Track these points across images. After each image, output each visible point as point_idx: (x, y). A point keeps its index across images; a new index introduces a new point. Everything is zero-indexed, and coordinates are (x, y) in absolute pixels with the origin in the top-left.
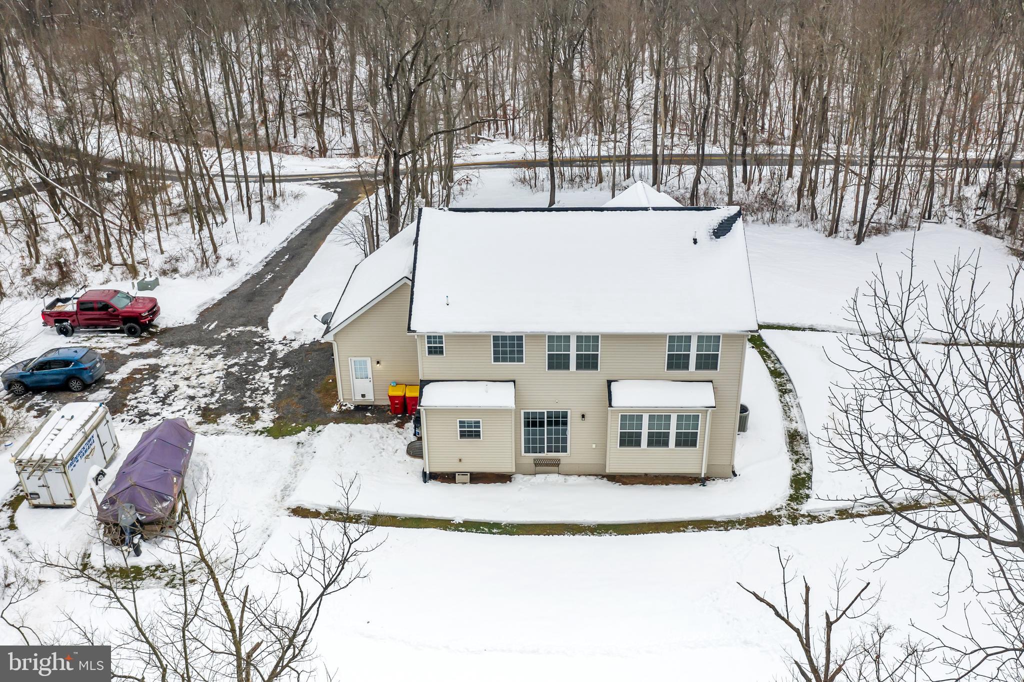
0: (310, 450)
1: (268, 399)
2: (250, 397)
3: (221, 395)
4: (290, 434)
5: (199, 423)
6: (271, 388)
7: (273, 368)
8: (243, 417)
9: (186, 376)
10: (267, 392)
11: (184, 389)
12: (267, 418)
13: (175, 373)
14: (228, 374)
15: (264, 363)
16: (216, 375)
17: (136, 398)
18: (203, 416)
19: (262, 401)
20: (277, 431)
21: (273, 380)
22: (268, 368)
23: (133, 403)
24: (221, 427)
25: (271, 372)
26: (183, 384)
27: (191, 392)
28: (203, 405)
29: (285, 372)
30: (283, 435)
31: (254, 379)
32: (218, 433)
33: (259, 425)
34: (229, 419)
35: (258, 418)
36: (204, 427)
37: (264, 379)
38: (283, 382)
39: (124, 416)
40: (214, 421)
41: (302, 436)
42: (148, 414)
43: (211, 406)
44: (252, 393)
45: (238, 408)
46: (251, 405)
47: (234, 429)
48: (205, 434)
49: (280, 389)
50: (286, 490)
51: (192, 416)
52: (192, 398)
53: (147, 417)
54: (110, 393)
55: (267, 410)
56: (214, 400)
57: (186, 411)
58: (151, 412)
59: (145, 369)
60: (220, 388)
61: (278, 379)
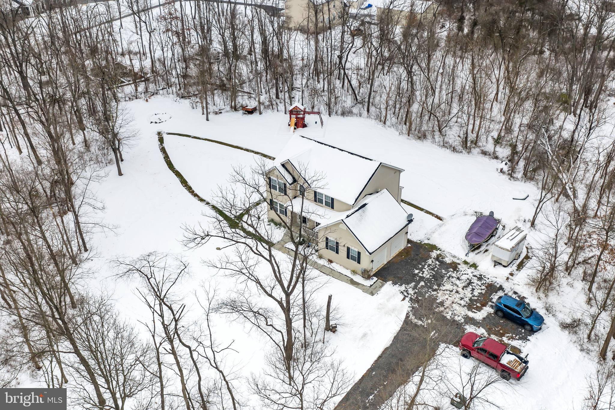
0: (426, 235)
1: (430, 261)
2: (436, 267)
3: (446, 274)
4: (429, 244)
5: (459, 264)
6: (426, 266)
7: (420, 277)
8: (442, 258)
9: (457, 294)
10: (429, 265)
11: (461, 284)
12: (434, 254)
13: (462, 299)
14: (439, 285)
15: (422, 283)
16: (444, 288)
17: (481, 289)
18: (457, 267)
19: (433, 262)
20: (434, 247)
21: (424, 270)
22: (422, 279)
23: (483, 287)
24: (452, 258)
25: (422, 275)
26: (460, 290)
27: (458, 282)
28: (455, 272)
29: (416, 271)
30: (432, 245)
31: (430, 276)
32: (454, 257)
33: (438, 252)
34: (448, 260)
35: (437, 255)
36: (458, 261)
37: (427, 274)
38: (420, 266)
39: (488, 281)
40: (453, 263)
41: (426, 242)
42: (478, 278)
43: (452, 270)
44: (434, 268)
45: (442, 263)
46: (437, 262)
47: (448, 255)
48: (458, 259)
49: (423, 264)
50: (440, 226)
51: (461, 269)
52: (458, 278)
53: (478, 276)
54: (492, 299)
55: (433, 256)
56: (450, 273)
57: (462, 272)
58: (476, 278)
59: (474, 308)
60: (446, 278)
61: (421, 270)
